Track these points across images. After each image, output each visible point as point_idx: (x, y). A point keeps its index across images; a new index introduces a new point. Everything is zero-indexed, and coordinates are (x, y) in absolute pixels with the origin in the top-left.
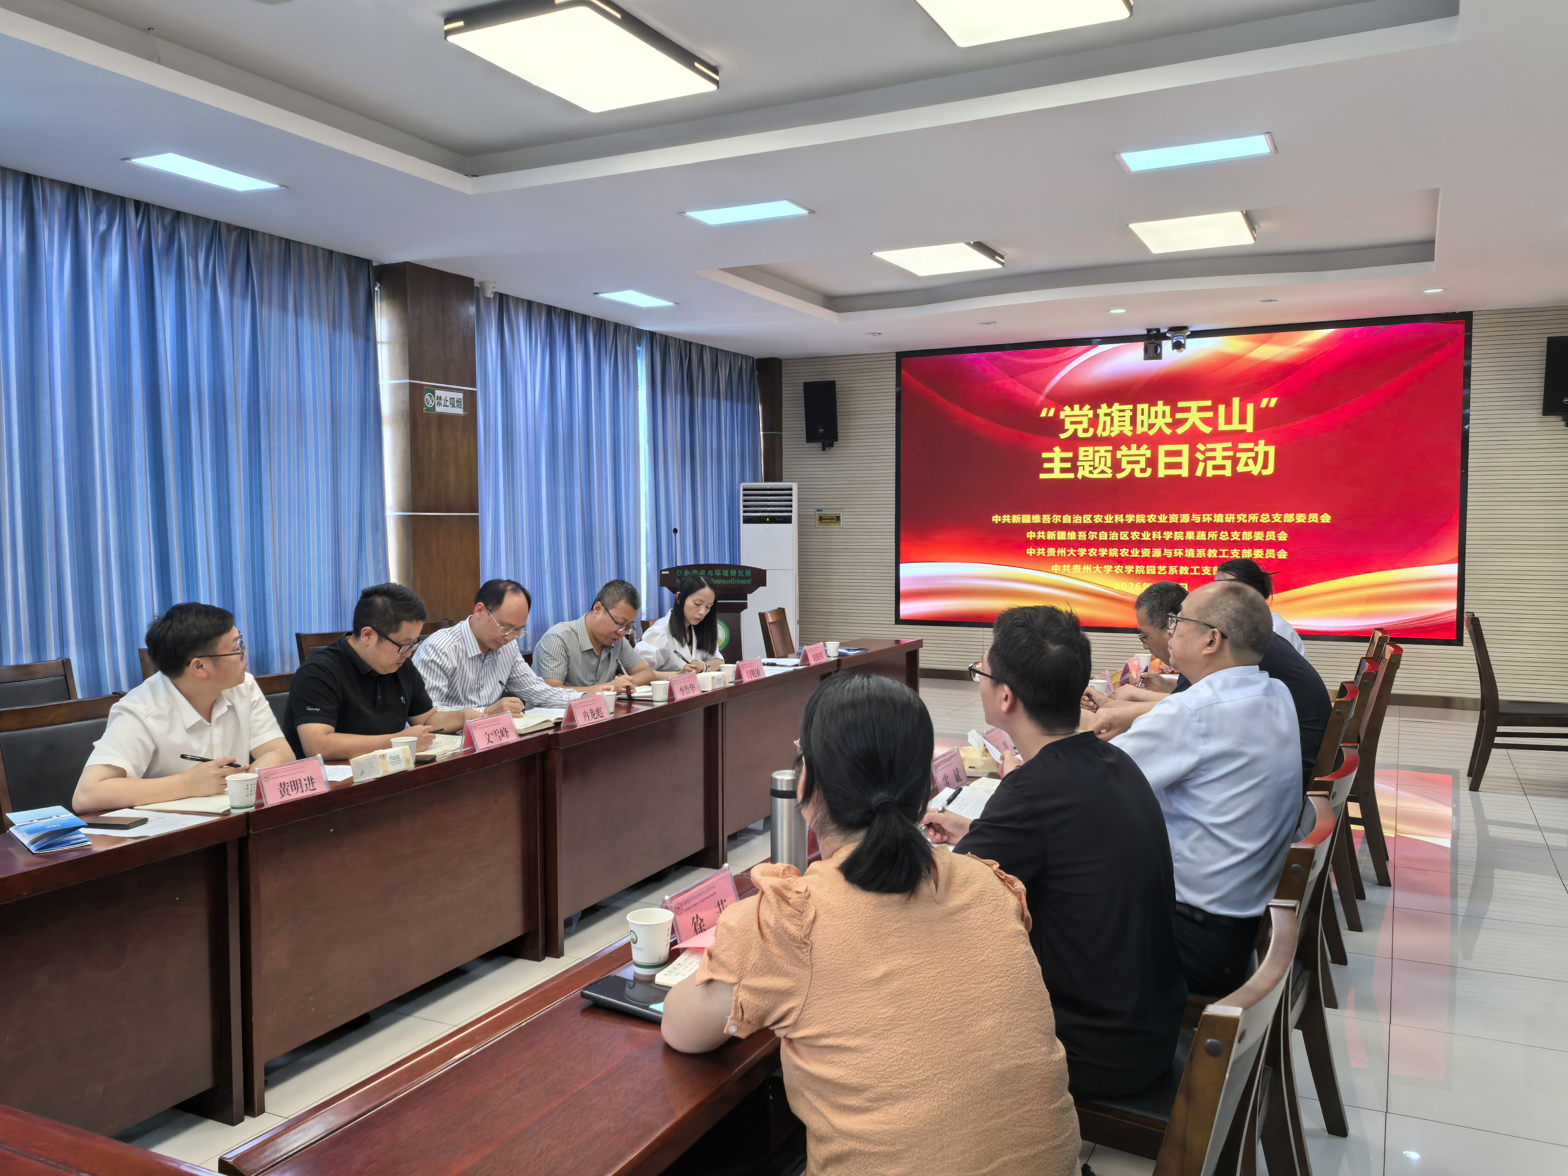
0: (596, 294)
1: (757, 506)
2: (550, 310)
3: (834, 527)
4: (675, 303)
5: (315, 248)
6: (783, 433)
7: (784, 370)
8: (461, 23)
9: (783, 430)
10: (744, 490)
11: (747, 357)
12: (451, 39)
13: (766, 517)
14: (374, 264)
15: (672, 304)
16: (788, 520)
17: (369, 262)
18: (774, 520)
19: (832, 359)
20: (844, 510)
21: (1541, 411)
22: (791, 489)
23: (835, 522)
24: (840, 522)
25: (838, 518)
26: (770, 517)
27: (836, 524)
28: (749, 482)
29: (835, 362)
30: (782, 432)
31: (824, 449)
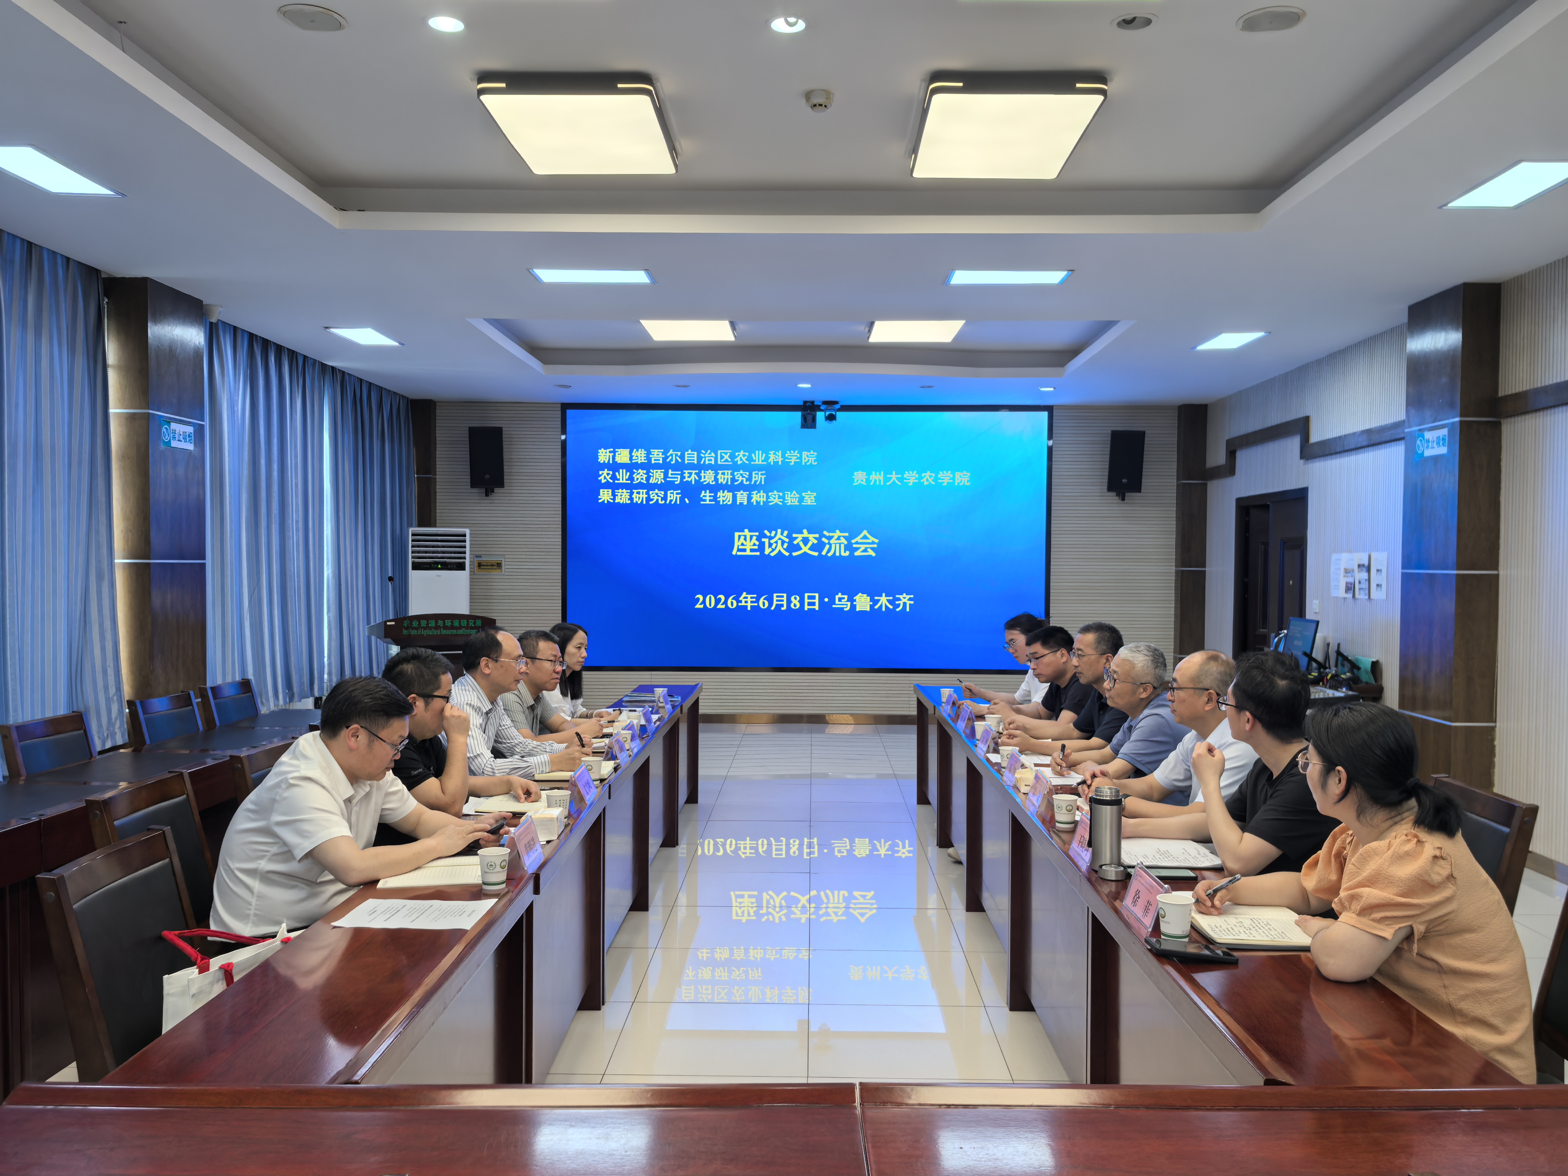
0: (327, 328)
1: (426, 552)
2: (252, 337)
3: (495, 574)
4: (400, 343)
5: (54, 253)
6: (437, 477)
7: (438, 412)
8: (504, 85)
9: (437, 473)
10: (413, 535)
11: (403, 397)
12: (484, 98)
13: (437, 563)
14: (103, 276)
15: (395, 344)
16: (461, 567)
17: (97, 272)
18: (446, 567)
19: (498, 405)
20: (506, 556)
21: (1106, 487)
22: (465, 536)
23: (495, 569)
24: (501, 569)
25: (499, 565)
26: (441, 563)
27: (498, 570)
28: (416, 527)
29: (502, 408)
30: (436, 475)
31: (487, 495)
